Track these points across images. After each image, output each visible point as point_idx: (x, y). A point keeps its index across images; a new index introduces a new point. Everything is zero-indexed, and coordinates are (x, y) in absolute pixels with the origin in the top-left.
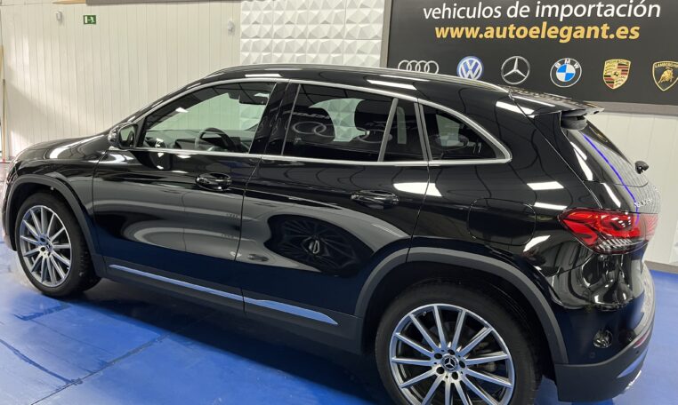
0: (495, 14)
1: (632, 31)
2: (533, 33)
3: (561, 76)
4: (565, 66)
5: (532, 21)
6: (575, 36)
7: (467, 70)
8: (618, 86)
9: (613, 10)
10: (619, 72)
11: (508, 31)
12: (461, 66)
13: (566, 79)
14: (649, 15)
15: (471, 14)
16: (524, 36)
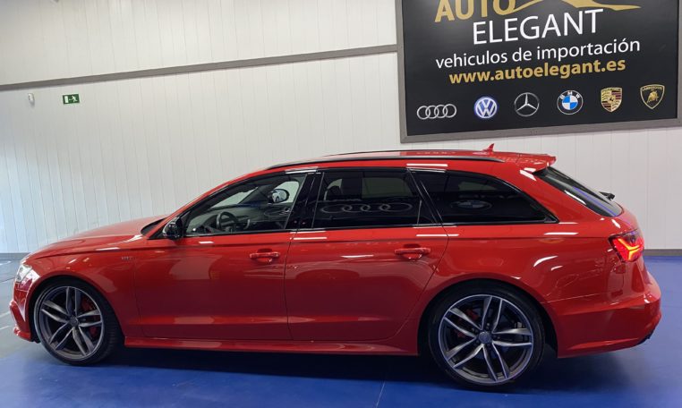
0: (501, 59)
1: (619, 63)
2: (537, 72)
3: (567, 106)
5: (534, 63)
6: (573, 72)
7: (483, 109)
9: (601, 48)
10: (614, 97)
11: (516, 73)
12: (477, 106)
14: (631, 50)
15: (480, 61)
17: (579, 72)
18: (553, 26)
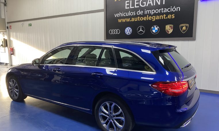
0: (134, 14)
1: (172, 16)
2: (145, 19)
3: (154, 31)
4: (155, 28)
5: (144, 15)
6: (156, 19)
7: (128, 31)
8: (170, 33)
9: (166, 10)
10: (170, 28)
11: (138, 19)
12: (126, 30)
14: (177, 11)
15: (127, 15)
16: (142, 20)
17: (158, 19)
18: (150, 2)
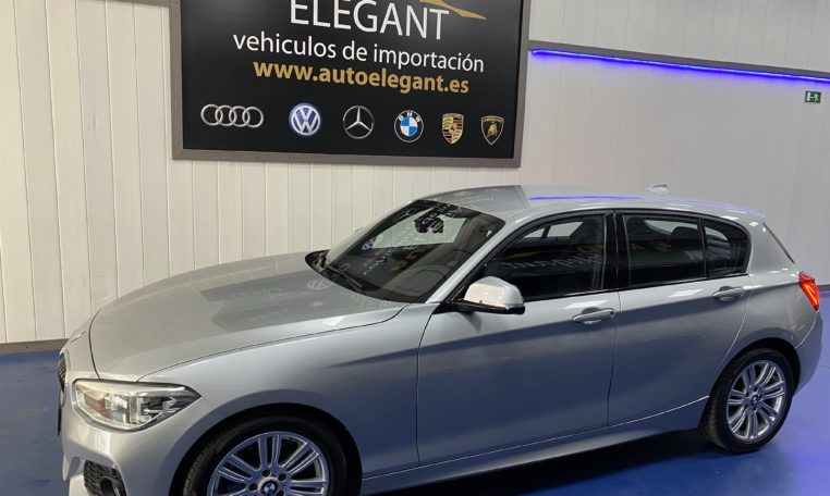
4: (408, 120)
8: (456, 140)
13: (410, 133)
16: (365, 82)
